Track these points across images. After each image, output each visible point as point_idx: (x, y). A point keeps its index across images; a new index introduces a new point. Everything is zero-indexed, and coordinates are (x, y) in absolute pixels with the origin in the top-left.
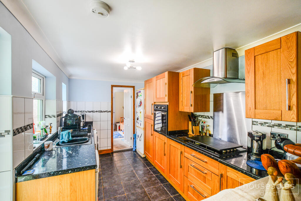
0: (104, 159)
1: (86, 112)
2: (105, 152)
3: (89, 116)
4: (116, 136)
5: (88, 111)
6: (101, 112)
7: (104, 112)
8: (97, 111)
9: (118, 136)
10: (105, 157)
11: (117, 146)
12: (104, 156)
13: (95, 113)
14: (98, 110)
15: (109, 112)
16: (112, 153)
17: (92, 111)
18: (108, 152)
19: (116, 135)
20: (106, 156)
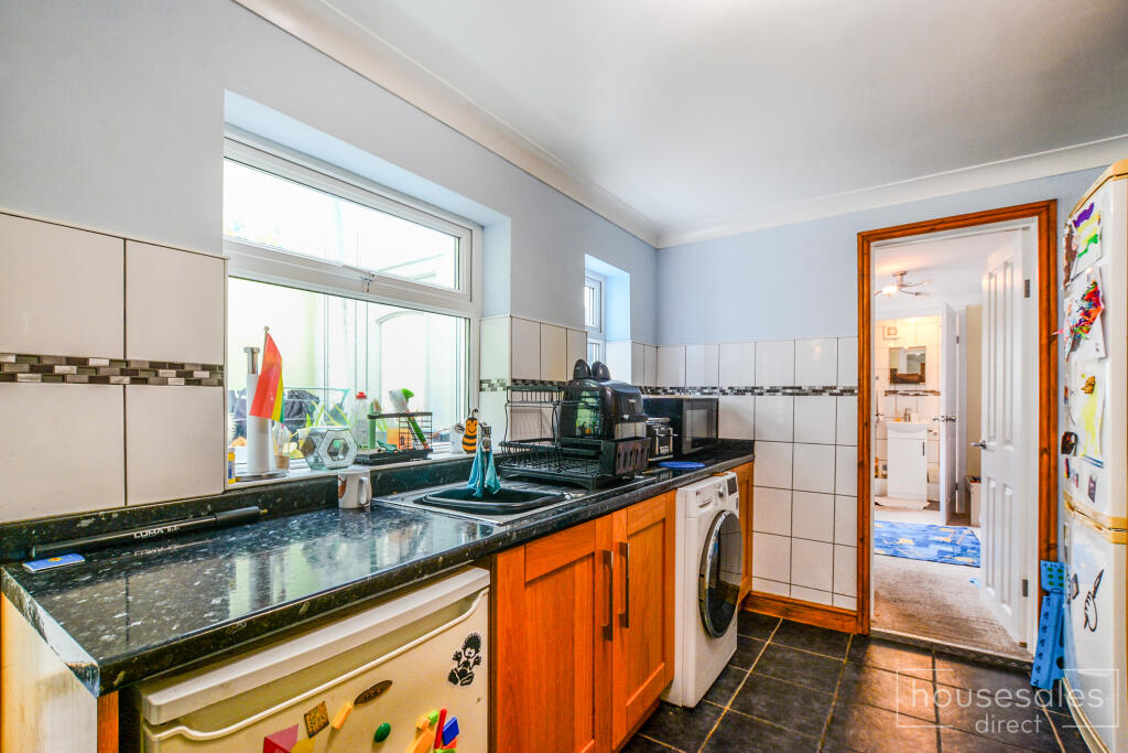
0: (789, 656)
1: (724, 393)
2: (819, 616)
3: (735, 415)
4: (950, 549)
5: (731, 388)
6: (798, 391)
7: (816, 392)
8: (773, 391)
9: (958, 550)
10: (803, 645)
11: (911, 609)
12: (803, 639)
13: (767, 398)
14: (779, 384)
15: (842, 393)
16: (865, 640)
17: (752, 390)
18: (836, 625)
19: (953, 544)
20: (810, 644)
